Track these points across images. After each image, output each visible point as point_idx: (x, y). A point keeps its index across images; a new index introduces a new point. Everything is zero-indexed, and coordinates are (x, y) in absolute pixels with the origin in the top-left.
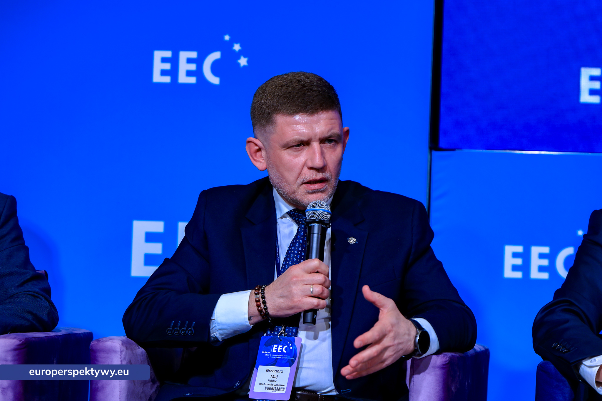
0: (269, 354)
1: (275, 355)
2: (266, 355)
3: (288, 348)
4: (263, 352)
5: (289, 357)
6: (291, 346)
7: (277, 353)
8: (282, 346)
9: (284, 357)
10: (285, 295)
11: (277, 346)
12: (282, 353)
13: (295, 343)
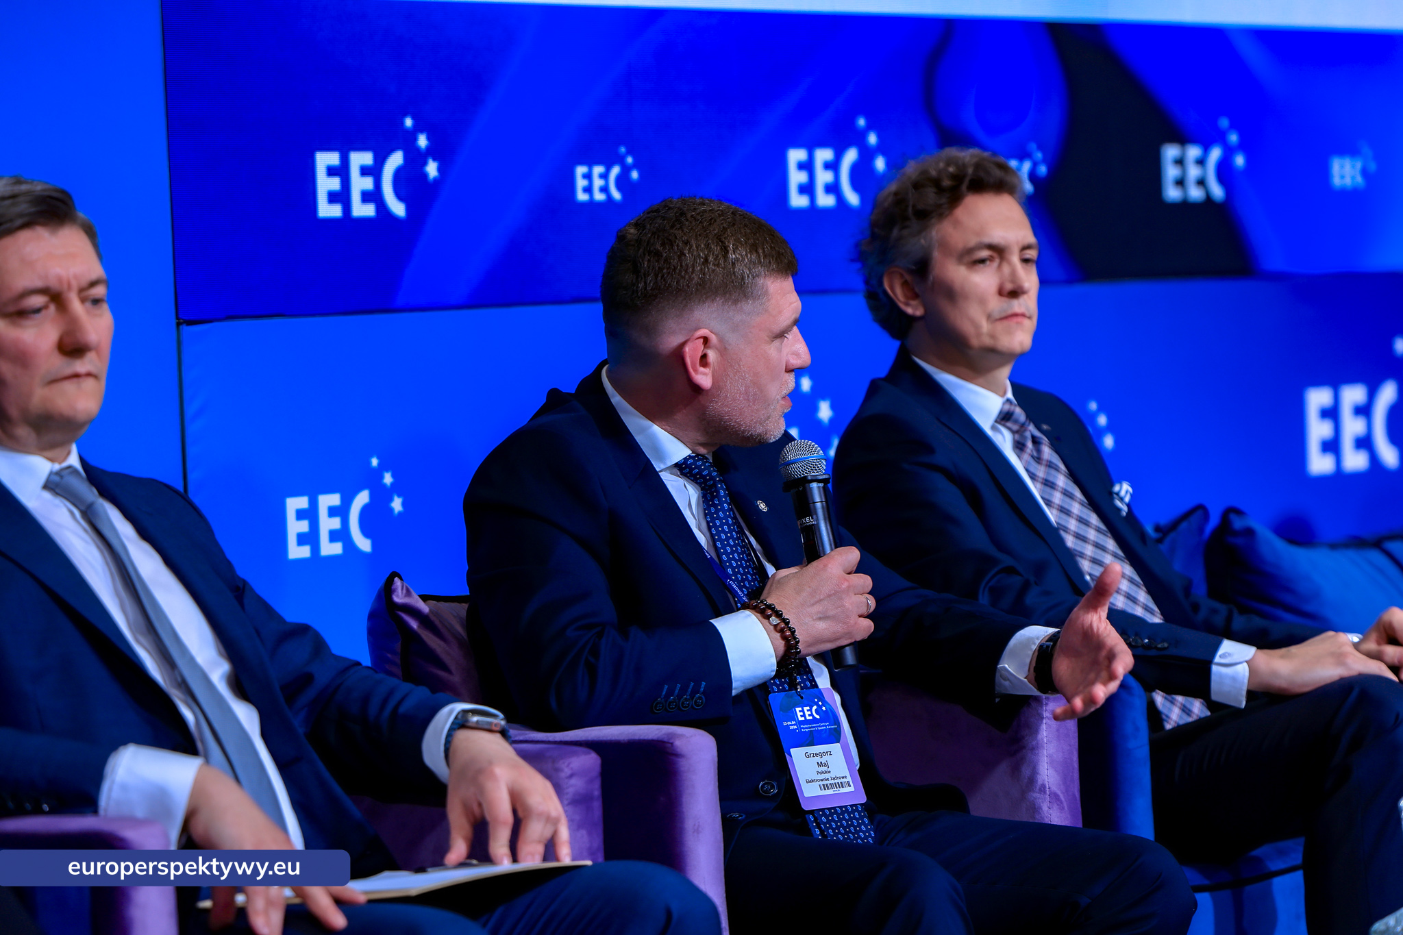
0: (794, 725)
1: (806, 726)
2: (791, 727)
3: (820, 710)
4: (785, 724)
5: (828, 725)
6: (823, 705)
7: (806, 722)
8: (808, 708)
9: (821, 726)
10: (831, 613)
11: (800, 709)
12: (814, 720)
13: (826, 699)
